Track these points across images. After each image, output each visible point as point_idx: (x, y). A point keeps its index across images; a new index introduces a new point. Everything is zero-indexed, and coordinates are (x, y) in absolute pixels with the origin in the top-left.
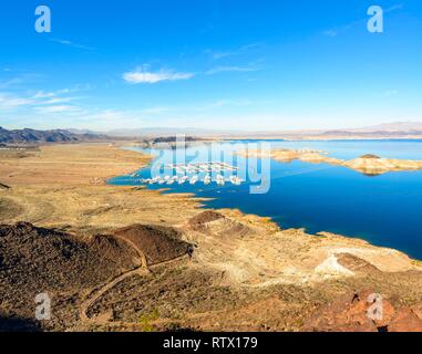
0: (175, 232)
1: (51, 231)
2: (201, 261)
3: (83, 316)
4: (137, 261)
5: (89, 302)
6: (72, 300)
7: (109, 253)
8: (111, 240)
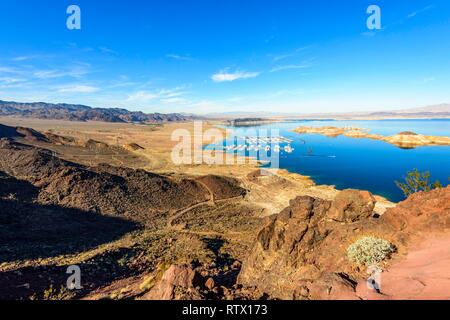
0: (236, 181)
1: (157, 176)
2: (251, 200)
3: (169, 225)
4: (208, 197)
5: (174, 217)
6: (164, 215)
7: (191, 190)
8: (193, 183)
